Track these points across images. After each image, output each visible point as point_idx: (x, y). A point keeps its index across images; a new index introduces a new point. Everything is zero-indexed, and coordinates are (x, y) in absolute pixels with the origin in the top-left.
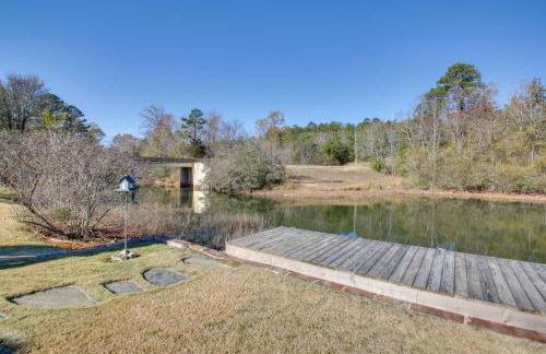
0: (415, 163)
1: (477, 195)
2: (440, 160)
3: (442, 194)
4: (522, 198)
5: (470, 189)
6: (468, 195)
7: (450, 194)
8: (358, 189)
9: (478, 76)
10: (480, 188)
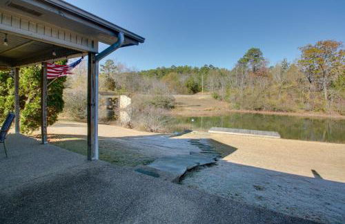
0: (234, 97)
1: (259, 112)
2: (245, 97)
3: (245, 111)
4: (275, 113)
5: (256, 109)
6: (255, 112)
7: (248, 111)
8: (210, 110)
9: (261, 54)
10: (260, 109)
